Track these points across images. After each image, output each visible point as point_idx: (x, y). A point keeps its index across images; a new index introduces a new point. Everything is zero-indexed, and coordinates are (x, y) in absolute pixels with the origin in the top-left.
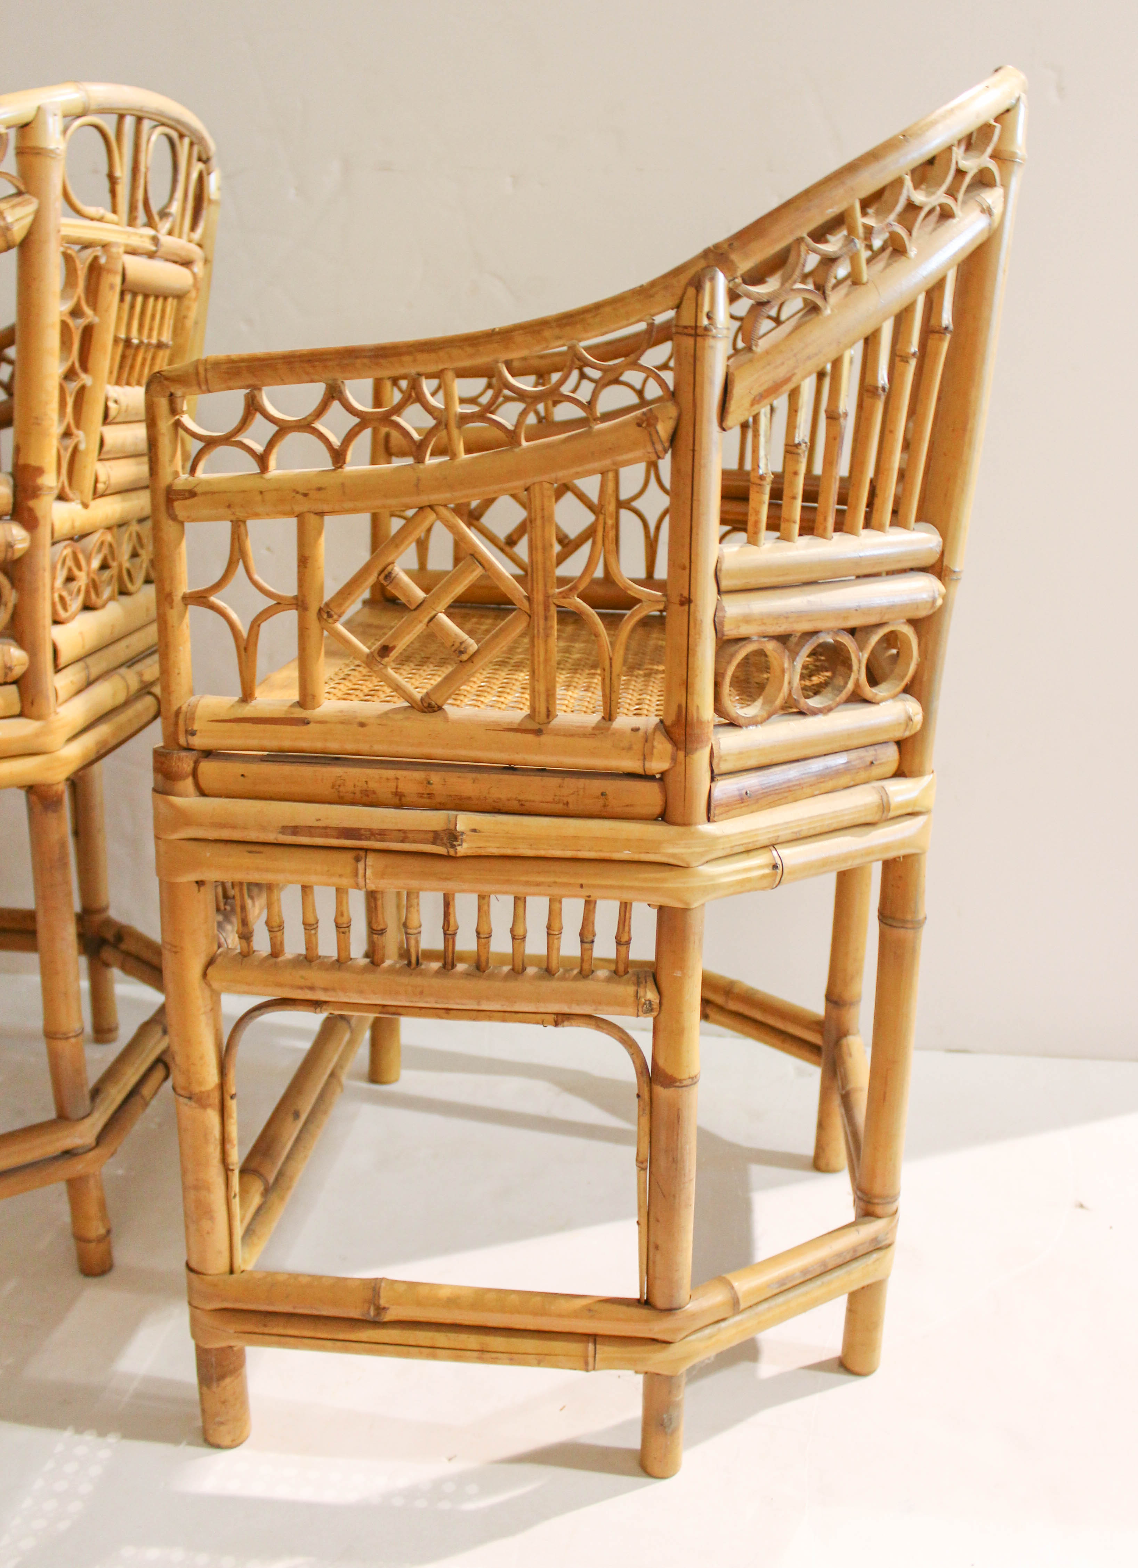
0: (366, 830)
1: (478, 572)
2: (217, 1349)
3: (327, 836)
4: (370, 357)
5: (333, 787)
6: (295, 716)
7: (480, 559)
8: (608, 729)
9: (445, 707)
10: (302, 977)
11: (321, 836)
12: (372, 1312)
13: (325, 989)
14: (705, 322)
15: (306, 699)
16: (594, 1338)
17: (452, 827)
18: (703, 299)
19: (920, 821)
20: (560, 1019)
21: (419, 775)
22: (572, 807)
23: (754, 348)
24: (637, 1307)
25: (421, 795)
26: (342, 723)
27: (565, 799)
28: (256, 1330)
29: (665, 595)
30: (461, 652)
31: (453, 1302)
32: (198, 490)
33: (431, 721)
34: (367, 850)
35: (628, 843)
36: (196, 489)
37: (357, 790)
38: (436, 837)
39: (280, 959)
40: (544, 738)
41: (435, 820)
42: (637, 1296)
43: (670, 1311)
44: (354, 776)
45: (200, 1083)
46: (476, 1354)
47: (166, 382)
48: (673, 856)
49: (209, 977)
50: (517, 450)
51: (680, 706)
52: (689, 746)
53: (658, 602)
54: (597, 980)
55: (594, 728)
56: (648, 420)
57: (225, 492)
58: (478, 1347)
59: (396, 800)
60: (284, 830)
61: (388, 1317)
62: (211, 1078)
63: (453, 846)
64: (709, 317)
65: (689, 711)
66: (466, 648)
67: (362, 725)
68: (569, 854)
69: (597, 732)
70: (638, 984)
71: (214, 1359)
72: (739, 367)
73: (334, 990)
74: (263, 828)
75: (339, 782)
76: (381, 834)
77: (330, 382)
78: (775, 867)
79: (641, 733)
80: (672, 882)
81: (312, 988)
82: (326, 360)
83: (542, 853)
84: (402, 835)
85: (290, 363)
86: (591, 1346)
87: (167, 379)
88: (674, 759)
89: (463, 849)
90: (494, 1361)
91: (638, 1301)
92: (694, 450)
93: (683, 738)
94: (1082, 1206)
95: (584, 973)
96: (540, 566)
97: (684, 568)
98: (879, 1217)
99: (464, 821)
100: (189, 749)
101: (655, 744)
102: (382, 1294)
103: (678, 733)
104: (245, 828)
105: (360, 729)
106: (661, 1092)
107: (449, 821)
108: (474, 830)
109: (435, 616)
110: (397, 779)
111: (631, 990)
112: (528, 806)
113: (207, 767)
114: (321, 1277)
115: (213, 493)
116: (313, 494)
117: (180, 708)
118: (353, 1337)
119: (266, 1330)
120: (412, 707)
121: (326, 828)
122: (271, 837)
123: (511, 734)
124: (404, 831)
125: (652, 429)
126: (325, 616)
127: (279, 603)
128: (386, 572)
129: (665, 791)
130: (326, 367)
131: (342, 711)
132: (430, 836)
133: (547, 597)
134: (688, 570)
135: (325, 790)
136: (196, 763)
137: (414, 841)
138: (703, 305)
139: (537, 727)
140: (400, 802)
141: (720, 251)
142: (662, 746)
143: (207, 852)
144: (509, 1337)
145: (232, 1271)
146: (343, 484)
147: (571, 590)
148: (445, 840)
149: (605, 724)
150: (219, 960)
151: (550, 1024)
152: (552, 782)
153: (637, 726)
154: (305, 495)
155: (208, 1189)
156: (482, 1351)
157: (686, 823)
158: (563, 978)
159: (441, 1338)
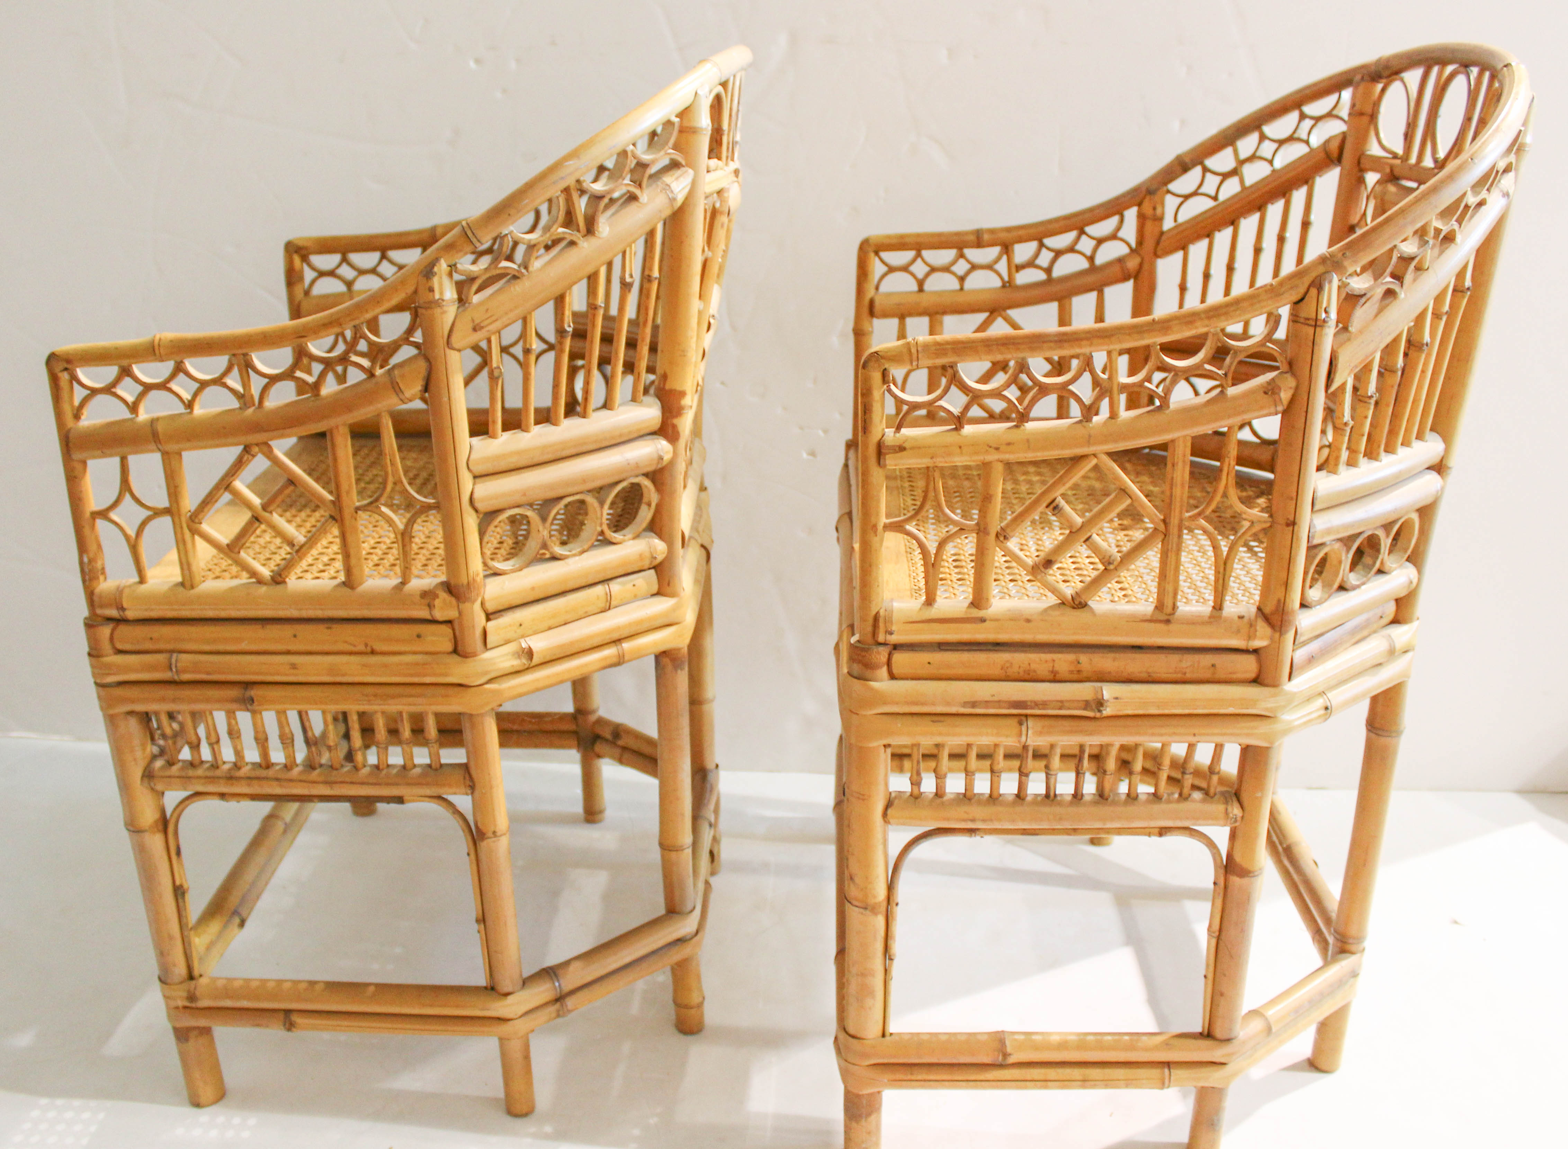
0: (1031, 702)
1: (1129, 501)
2: (868, 1094)
3: (1000, 707)
4: (1056, 342)
5: (1002, 669)
6: (973, 615)
7: (1129, 493)
8: (1220, 617)
9: (1090, 603)
10: (965, 812)
11: (994, 708)
12: (1000, 1058)
13: (984, 821)
14: (1324, 315)
15: (978, 601)
16: (1168, 1064)
17: (1100, 697)
18: (1323, 299)
19: (1410, 654)
20: (1162, 832)
21: (1070, 657)
22: (1189, 676)
23: (1350, 329)
24: (1201, 1039)
25: (1071, 672)
26: (1011, 620)
27: (1184, 670)
28: (906, 1078)
29: (1271, 516)
30: (1110, 563)
31: (1063, 1045)
32: (906, 445)
33: (1080, 616)
34: (1026, 716)
35: (1232, 702)
36: (904, 445)
37: (1021, 670)
38: (1087, 705)
39: (945, 798)
40: (1172, 627)
41: (1084, 691)
42: (1200, 1030)
43: (1228, 1040)
44: (1019, 660)
45: (875, 897)
46: (1079, 1083)
47: (883, 361)
48: (1267, 709)
49: (889, 817)
50: (1167, 412)
51: (1279, 601)
52: (1283, 629)
53: (1265, 522)
54: (1194, 801)
55: (1210, 617)
56: (1273, 389)
57: (929, 447)
58: (1080, 1078)
59: (1051, 677)
60: (965, 704)
61: (1011, 1060)
62: (881, 892)
63: (1100, 711)
64: (1326, 312)
65: (1287, 604)
66: (1114, 561)
67: (1028, 621)
68: (1187, 711)
69: (1212, 620)
70: (1226, 803)
71: (864, 1102)
72: (1341, 344)
73: (991, 820)
74: (948, 704)
75: (1008, 665)
76: (1044, 704)
77: (1020, 361)
78: (1326, 708)
79: (1245, 620)
80: (1262, 728)
81: (973, 820)
82: (1019, 344)
83: (1166, 712)
84: (1060, 704)
85: (988, 346)
86: (1166, 1070)
87: (882, 358)
88: (1271, 638)
89: (1107, 711)
90: (1094, 1087)
91: (1201, 1034)
92: (1307, 412)
93: (1279, 623)
94: (1456, 922)
95: (1184, 796)
96: (1178, 499)
97: (1292, 499)
98: (1353, 953)
99: (1108, 691)
100: (885, 644)
101: (1258, 628)
102: (1007, 1043)
103: (1276, 619)
104: (933, 704)
105: (1028, 624)
106: (1235, 880)
107: (1096, 693)
108: (1117, 698)
109: (1090, 537)
110: (1054, 661)
111: (1221, 807)
112: (1155, 676)
113: (901, 659)
114: (955, 1034)
115: (919, 448)
116: (1003, 448)
117: (878, 613)
118: (982, 1077)
119: (913, 1077)
120: (1063, 603)
121: (999, 701)
122: (954, 710)
123: (1146, 625)
124: (1062, 702)
125: (1276, 397)
126: (1002, 538)
127: (962, 529)
128: (1054, 504)
129: (1260, 663)
130: (1018, 349)
131: (1009, 610)
132: (1082, 705)
133: (1181, 520)
134: (1294, 501)
135: (996, 672)
136: (890, 655)
137: (1069, 709)
138: (1322, 303)
139: (1166, 618)
140: (1055, 678)
141: (1335, 260)
142: (1262, 628)
143: (899, 723)
144: (1104, 1068)
145: (884, 1035)
146: (1028, 441)
147: (1199, 514)
148: (1094, 707)
149: (1216, 613)
150: (896, 802)
151: (1154, 835)
152: (1174, 658)
153: (1243, 614)
154: (997, 449)
155: (873, 976)
156: (1084, 1081)
157: (1275, 685)
158: (1169, 801)
159: (1052, 1073)
